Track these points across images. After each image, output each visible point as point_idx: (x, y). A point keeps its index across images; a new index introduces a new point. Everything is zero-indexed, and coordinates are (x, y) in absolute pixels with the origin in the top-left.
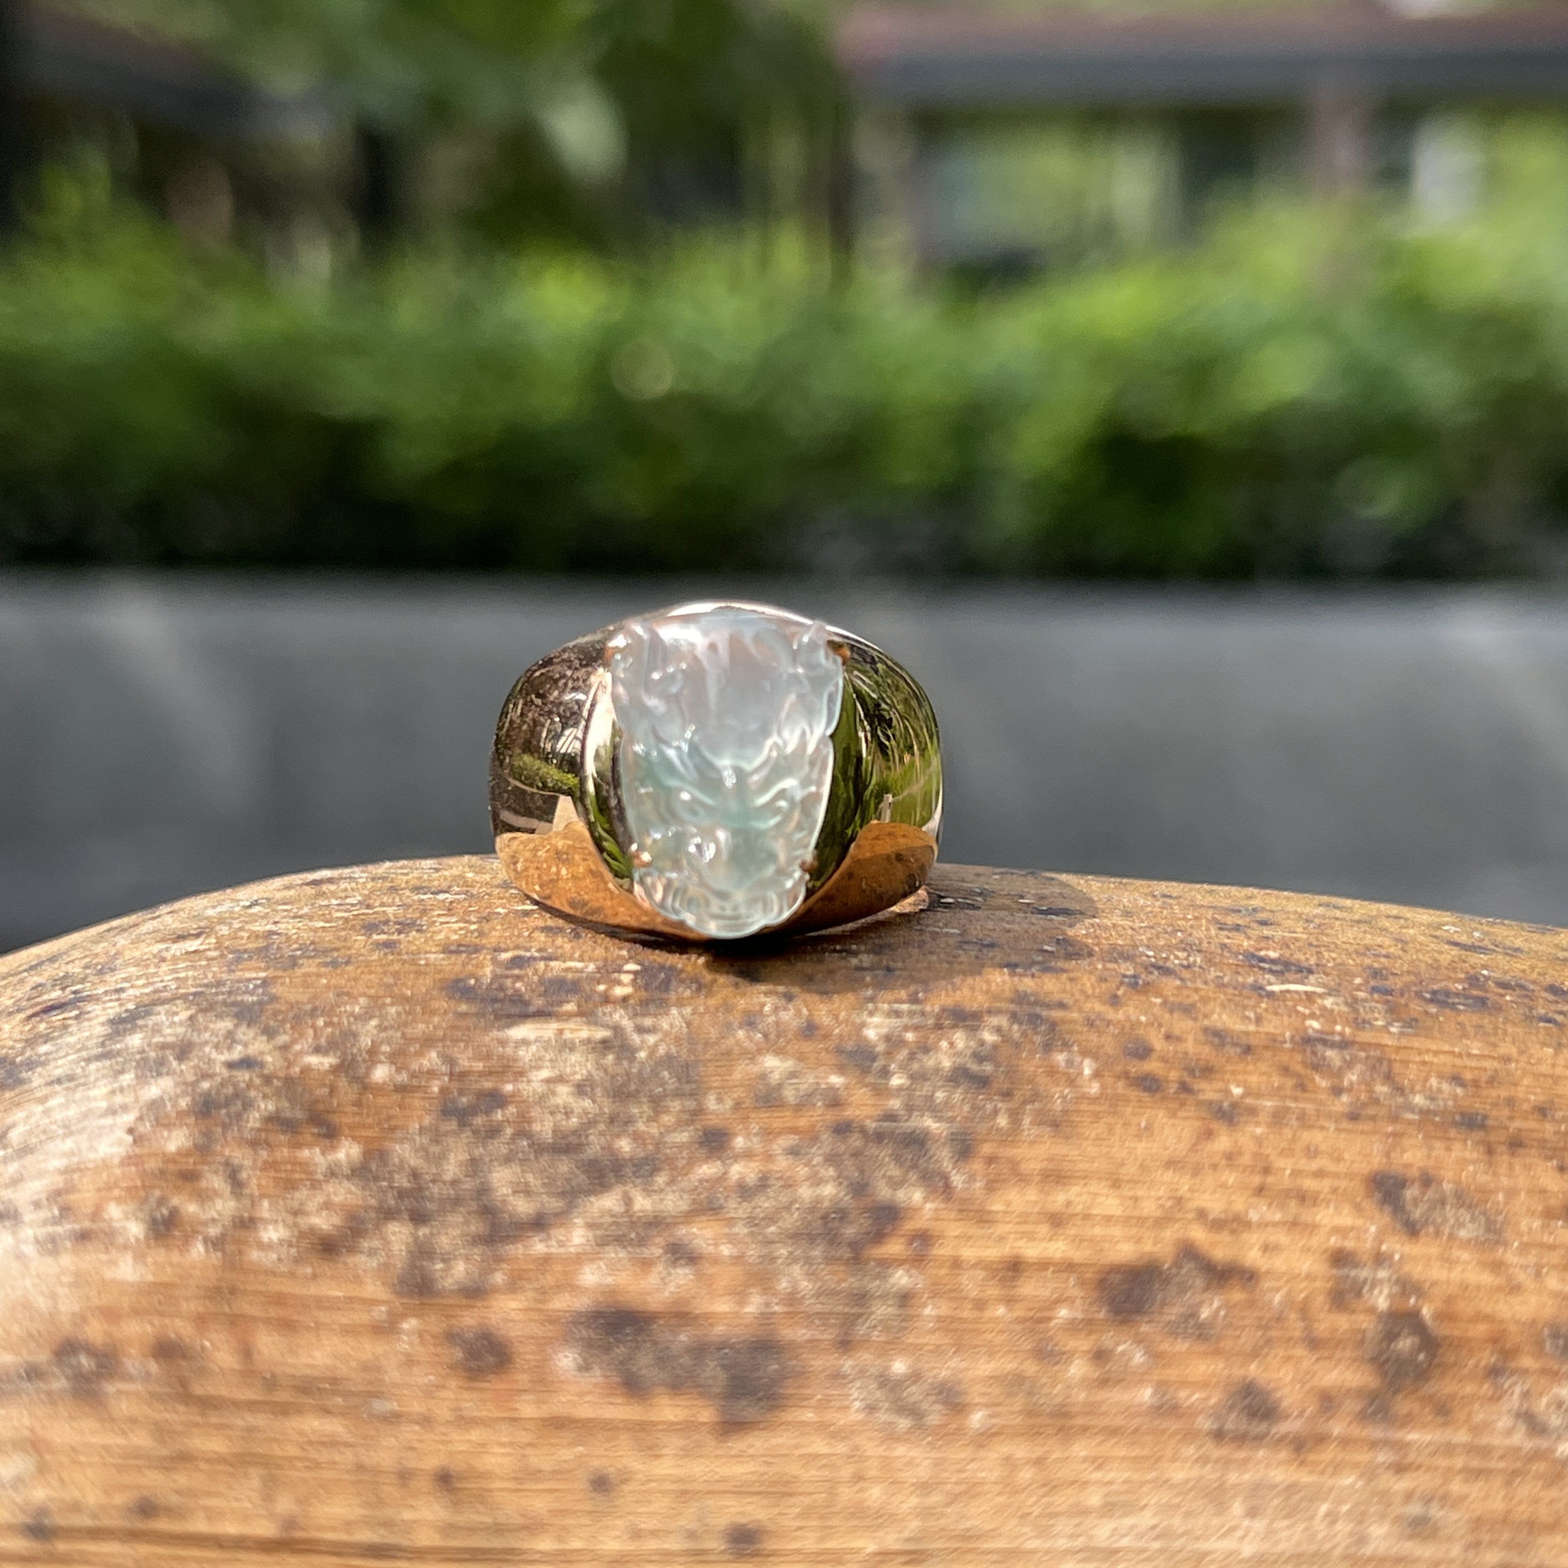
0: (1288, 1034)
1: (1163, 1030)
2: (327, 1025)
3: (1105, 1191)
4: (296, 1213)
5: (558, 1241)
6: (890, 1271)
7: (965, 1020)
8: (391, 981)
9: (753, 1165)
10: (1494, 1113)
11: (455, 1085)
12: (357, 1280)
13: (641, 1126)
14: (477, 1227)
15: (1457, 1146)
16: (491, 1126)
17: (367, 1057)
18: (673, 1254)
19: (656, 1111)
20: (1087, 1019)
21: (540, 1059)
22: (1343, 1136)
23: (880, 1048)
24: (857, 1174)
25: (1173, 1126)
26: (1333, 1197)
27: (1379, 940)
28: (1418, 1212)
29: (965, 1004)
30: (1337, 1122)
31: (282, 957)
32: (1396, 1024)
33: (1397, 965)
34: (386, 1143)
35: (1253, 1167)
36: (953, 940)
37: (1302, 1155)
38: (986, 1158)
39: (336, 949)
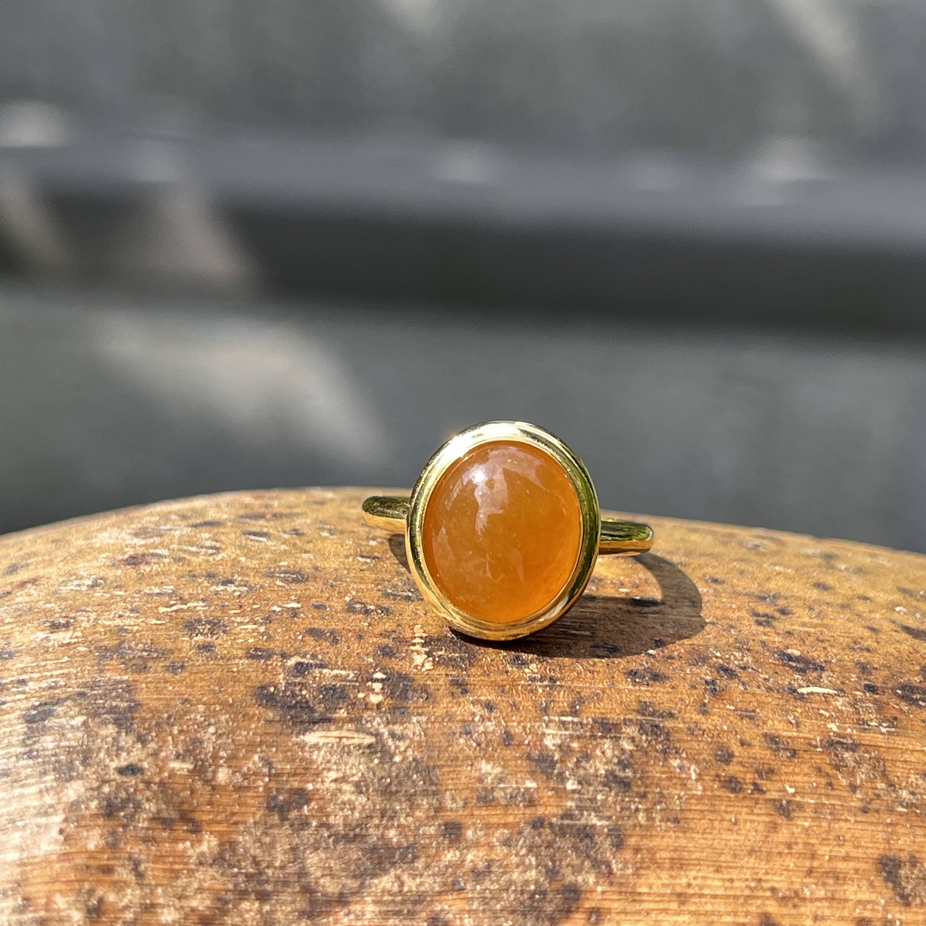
0: (818, 738)
1: (739, 737)
2: (181, 732)
3: (711, 875)
4: (180, 898)
5: (356, 915)
7: (610, 731)
8: (216, 688)
9: (481, 854)
11: (272, 785)
13: (403, 821)
14: (301, 904)
16: (301, 819)
17: (211, 761)
19: (411, 808)
20: (689, 729)
21: (329, 762)
22: (860, 827)
23: (557, 757)
24: (550, 864)
25: (752, 821)
26: (856, 876)
27: (860, 631)
28: (910, 887)
29: (609, 716)
30: (855, 815)
31: (134, 657)
32: (884, 725)
33: (876, 659)
34: (233, 836)
35: (805, 854)
36: (589, 644)
37: (835, 843)
38: (634, 849)
39: (171, 652)
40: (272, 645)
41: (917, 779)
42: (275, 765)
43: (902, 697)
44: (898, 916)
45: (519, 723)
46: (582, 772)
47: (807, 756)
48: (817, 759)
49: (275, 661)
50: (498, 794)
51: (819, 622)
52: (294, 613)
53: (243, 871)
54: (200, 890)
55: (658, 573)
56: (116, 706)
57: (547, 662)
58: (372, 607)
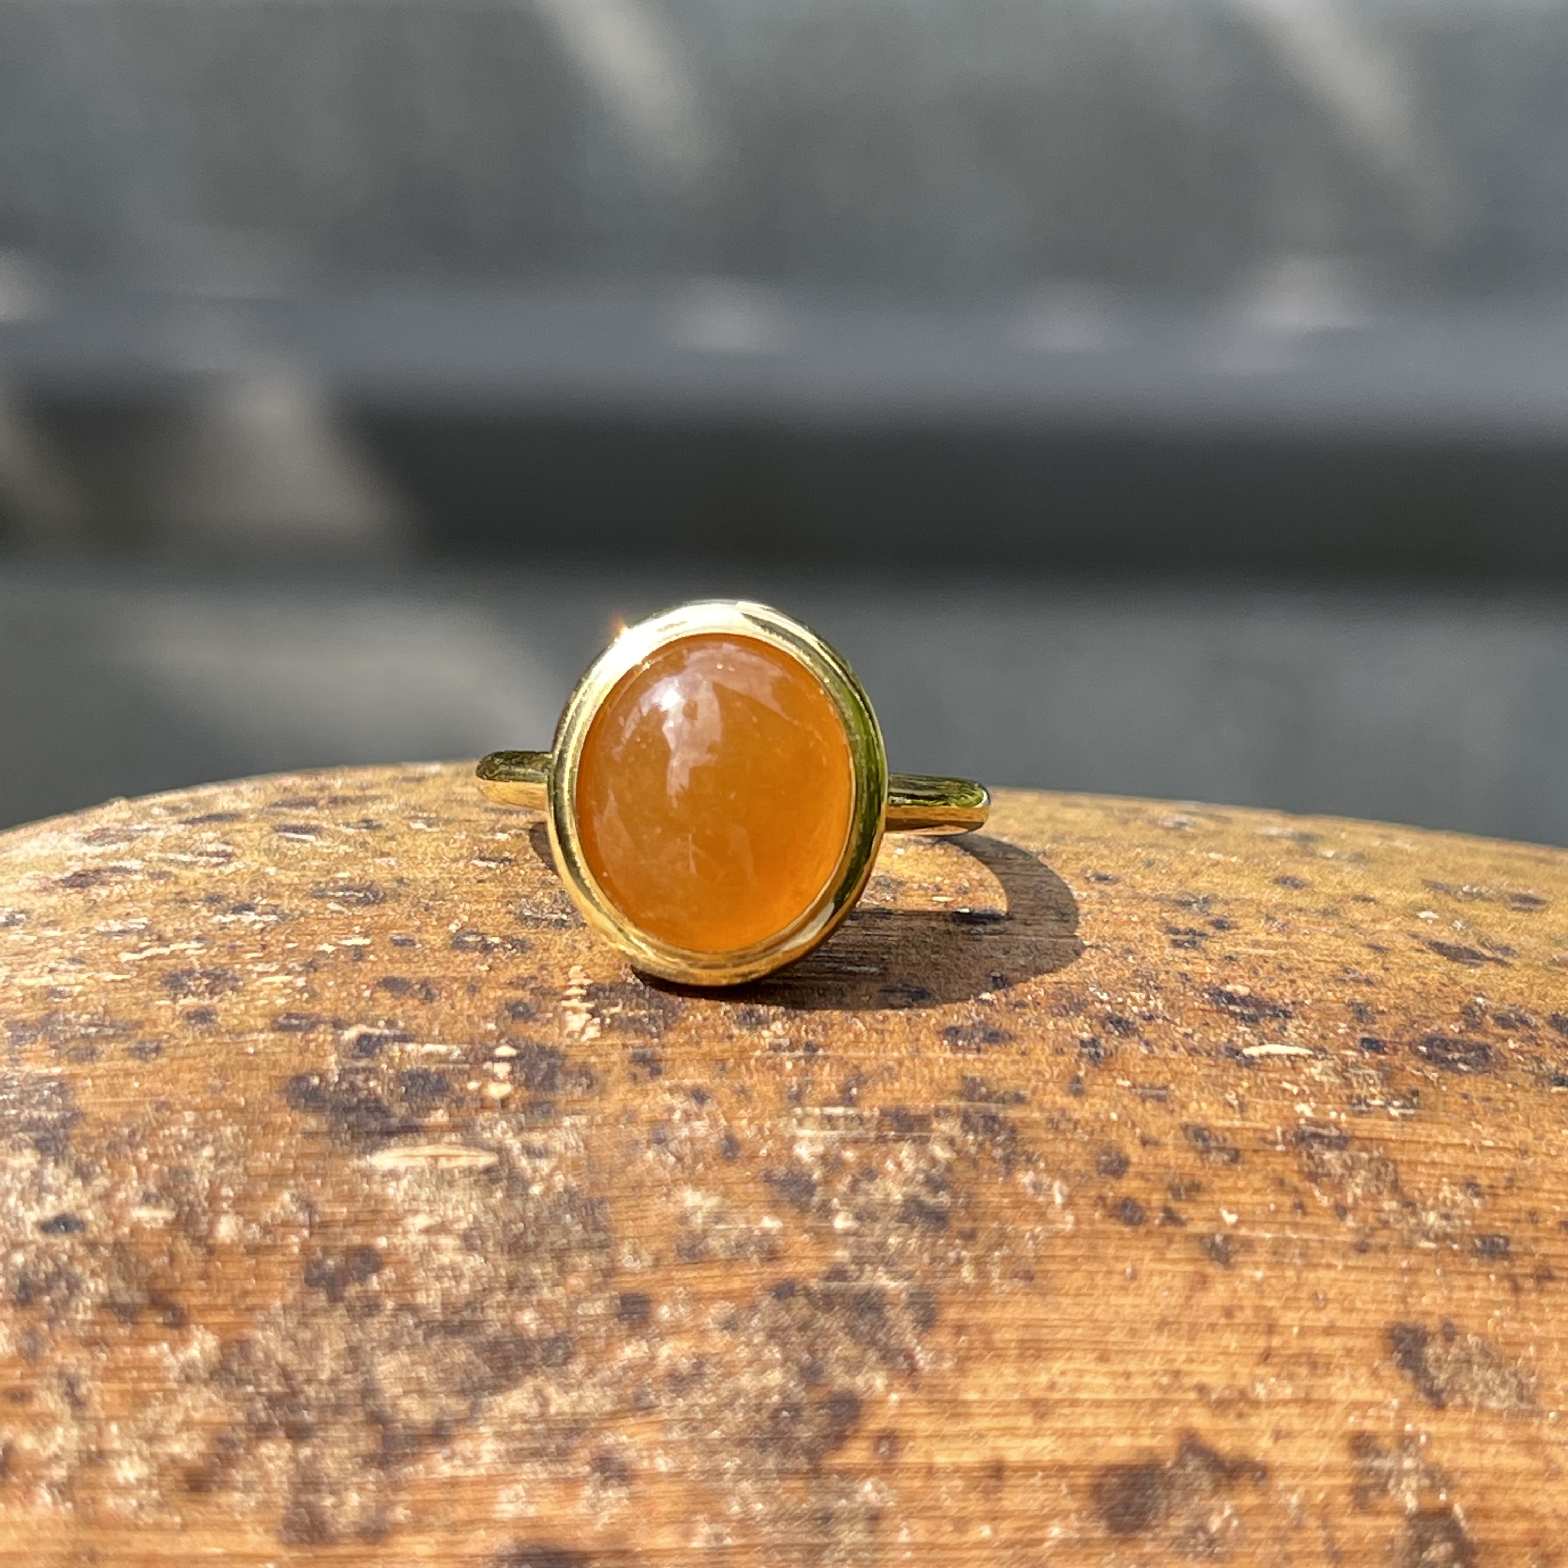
0: (1279, 1130)
1: (1138, 1131)
2: (152, 1157)
3: (1092, 1366)
4: (150, 1439)
5: (465, 1459)
6: (856, 1485)
7: (910, 1129)
8: (218, 1082)
9: (685, 1345)
10: (1517, 1234)
11: (316, 1242)
12: (235, 1527)
13: (546, 1294)
14: (367, 1443)
15: (1481, 1283)
16: (367, 1298)
17: (206, 1204)
18: (603, 1472)
19: (562, 1271)
20: (1051, 1120)
21: (415, 1199)
22: (1353, 1276)
23: (817, 1175)
24: (806, 1356)
25: (1162, 1273)
26: (1348, 1361)
27: (1355, 952)
28: (1443, 1377)
29: (908, 1104)
30: (1345, 1256)
31: (73, 1038)
32: (1396, 1103)
33: (1382, 997)
34: (245, 1331)
35: (1258, 1325)
36: (875, 987)
37: (1309, 1304)
38: (954, 1327)
39: (139, 1025)
40: (318, 1009)
41: (1454, 1193)
42: (320, 1208)
43: (1428, 1058)
44: (1423, 1426)
45: (751, 1121)
46: (861, 1200)
47: (1258, 1160)
48: (1277, 1165)
49: (324, 1035)
50: (715, 1243)
51: (1285, 939)
52: (359, 953)
53: (264, 1390)
54: (187, 1425)
55: (1002, 869)
56: (40, 1118)
57: (802, 1019)
58: (497, 940)
